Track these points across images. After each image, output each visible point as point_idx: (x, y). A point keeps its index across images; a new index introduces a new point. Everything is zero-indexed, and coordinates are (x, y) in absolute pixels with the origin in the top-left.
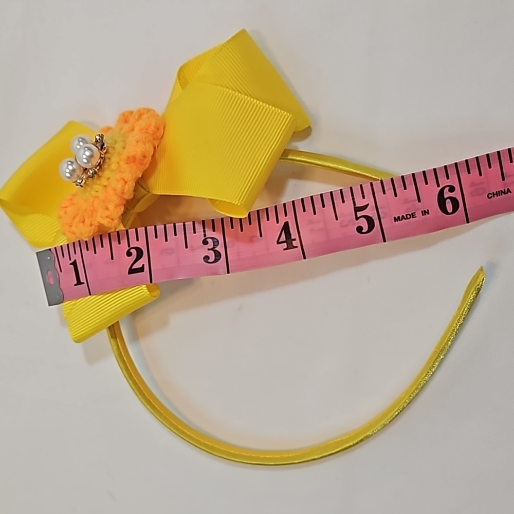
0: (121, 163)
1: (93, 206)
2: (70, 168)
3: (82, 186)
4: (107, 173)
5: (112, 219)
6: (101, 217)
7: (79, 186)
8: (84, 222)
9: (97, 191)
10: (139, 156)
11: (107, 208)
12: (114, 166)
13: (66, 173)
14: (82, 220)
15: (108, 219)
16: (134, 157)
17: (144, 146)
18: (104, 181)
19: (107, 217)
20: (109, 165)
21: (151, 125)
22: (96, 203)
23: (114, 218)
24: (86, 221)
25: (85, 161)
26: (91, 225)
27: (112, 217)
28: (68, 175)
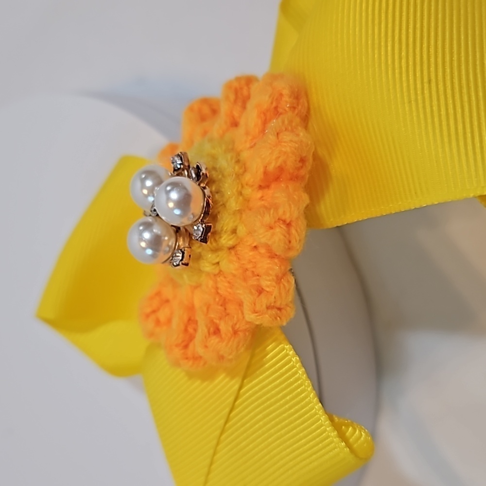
0: (248, 191)
1: (218, 293)
2: (147, 235)
3: (187, 265)
4: (225, 222)
5: (279, 309)
6: (255, 312)
7: (181, 267)
8: (217, 331)
9: (218, 263)
10: (291, 163)
11: (260, 291)
12: (233, 204)
13: (145, 249)
14: (212, 330)
15: (270, 312)
16: (281, 169)
17: (296, 139)
18: (226, 240)
19: (268, 308)
20: (224, 205)
21: (281, 95)
22: (223, 285)
23: (282, 307)
24: (223, 327)
25: (177, 212)
26: (235, 332)
27: (278, 304)
28: (149, 252)
